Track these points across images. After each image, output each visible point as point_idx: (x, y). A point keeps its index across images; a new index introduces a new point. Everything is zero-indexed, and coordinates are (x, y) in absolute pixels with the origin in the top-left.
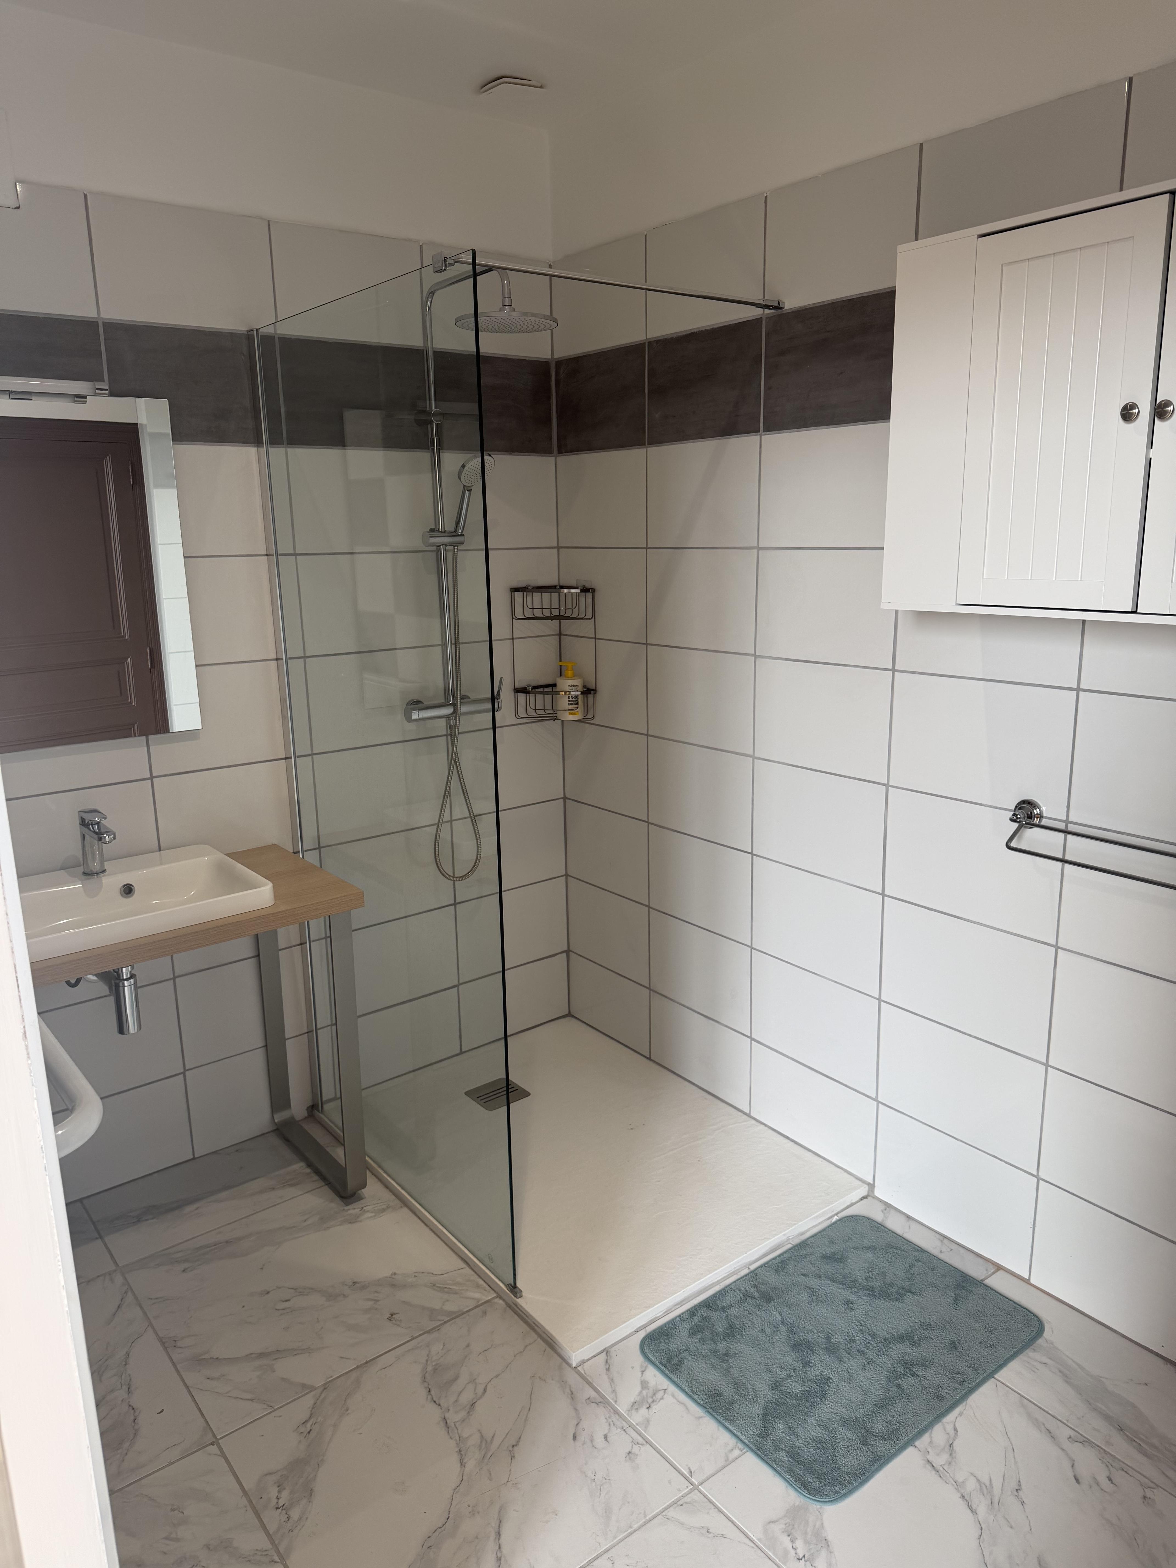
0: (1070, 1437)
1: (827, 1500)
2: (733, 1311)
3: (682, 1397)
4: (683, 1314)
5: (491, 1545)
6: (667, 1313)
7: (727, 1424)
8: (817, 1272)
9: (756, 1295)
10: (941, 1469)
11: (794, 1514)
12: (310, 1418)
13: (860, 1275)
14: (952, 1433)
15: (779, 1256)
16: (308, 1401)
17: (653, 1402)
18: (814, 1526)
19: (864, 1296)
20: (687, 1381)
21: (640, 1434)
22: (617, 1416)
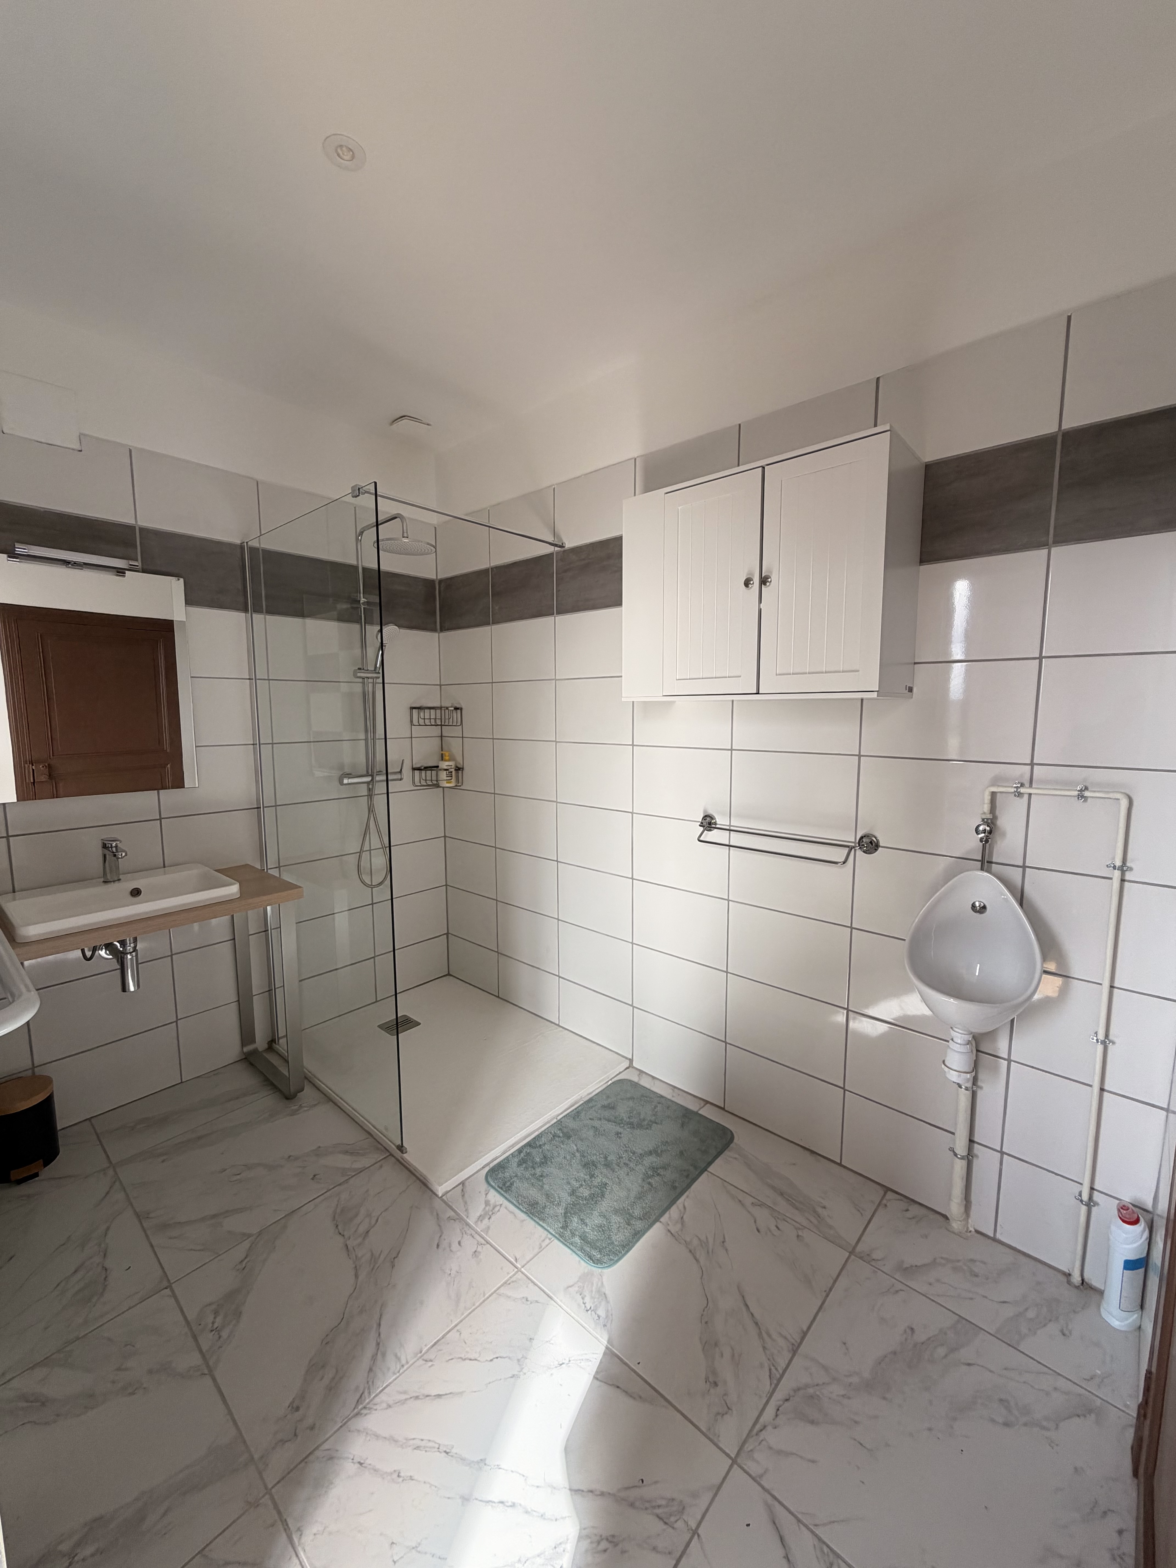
0: (753, 1203)
1: (605, 1266)
2: (547, 1147)
3: (512, 1208)
4: (514, 1152)
5: (373, 1334)
6: (504, 1153)
7: (541, 1223)
8: (599, 1116)
9: (561, 1135)
10: (677, 1234)
11: (585, 1278)
12: (246, 1258)
13: (625, 1116)
14: (682, 1210)
15: (576, 1109)
16: (246, 1244)
17: (492, 1214)
18: (597, 1285)
19: (628, 1128)
20: (515, 1197)
21: (483, 1238)
22: (468, 1227)
